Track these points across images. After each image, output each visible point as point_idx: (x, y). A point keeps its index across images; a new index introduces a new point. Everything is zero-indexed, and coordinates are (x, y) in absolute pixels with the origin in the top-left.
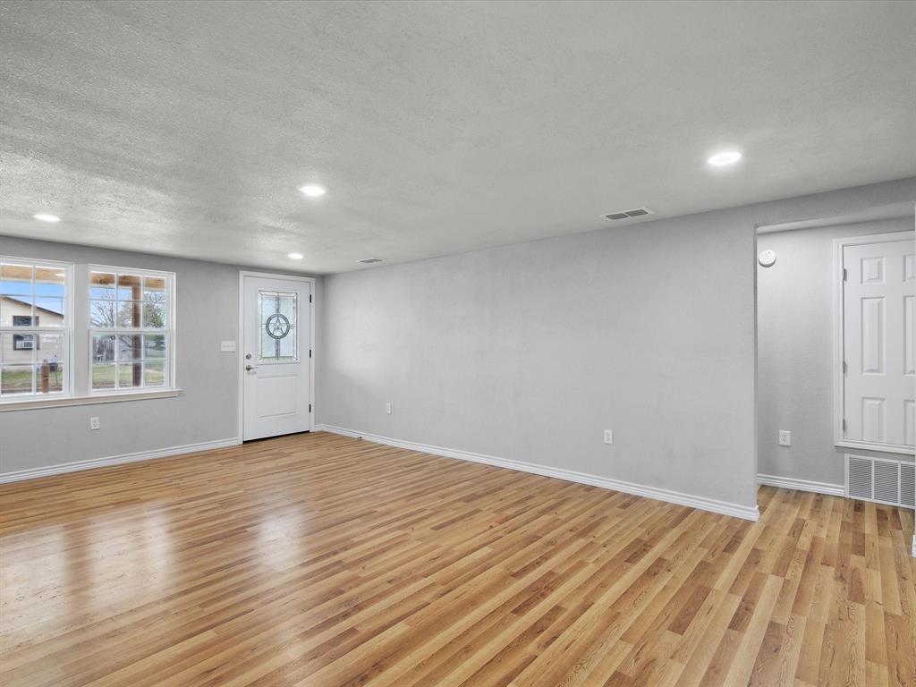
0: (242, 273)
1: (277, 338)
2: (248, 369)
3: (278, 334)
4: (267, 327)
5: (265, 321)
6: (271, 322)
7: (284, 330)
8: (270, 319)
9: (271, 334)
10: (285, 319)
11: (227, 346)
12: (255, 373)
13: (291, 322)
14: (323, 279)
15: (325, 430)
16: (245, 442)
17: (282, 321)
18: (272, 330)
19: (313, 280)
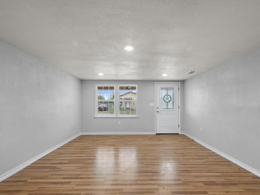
0: (155, 83)
1: (167, 102)
2: (158, 112)
3: (167, 101)
4: (164, 99)
5: (163, 97)
6: (165, 97)
7: (169, 100)
8: (165, 96)
9: (165, 101)
10: (170, 96)
11: (151, 105)
12: (160, 113)
13: (172, 97)
14: (183, 82)
15: (185, 134)
16: (157, 134)
17: (169, 97)
18: (165, 99)
19: (179, 83)
